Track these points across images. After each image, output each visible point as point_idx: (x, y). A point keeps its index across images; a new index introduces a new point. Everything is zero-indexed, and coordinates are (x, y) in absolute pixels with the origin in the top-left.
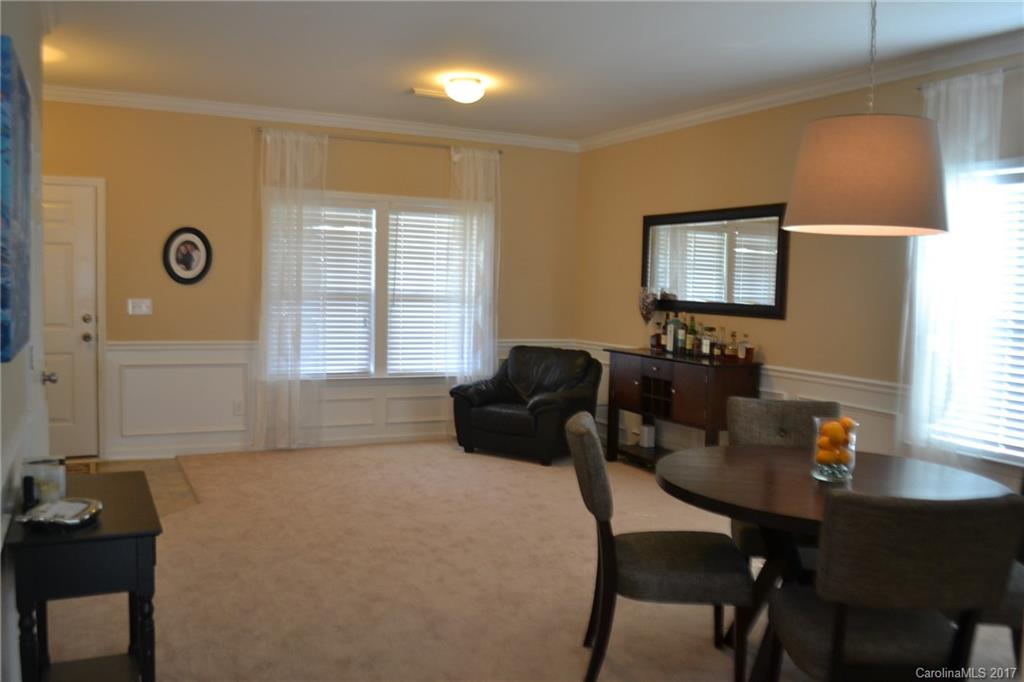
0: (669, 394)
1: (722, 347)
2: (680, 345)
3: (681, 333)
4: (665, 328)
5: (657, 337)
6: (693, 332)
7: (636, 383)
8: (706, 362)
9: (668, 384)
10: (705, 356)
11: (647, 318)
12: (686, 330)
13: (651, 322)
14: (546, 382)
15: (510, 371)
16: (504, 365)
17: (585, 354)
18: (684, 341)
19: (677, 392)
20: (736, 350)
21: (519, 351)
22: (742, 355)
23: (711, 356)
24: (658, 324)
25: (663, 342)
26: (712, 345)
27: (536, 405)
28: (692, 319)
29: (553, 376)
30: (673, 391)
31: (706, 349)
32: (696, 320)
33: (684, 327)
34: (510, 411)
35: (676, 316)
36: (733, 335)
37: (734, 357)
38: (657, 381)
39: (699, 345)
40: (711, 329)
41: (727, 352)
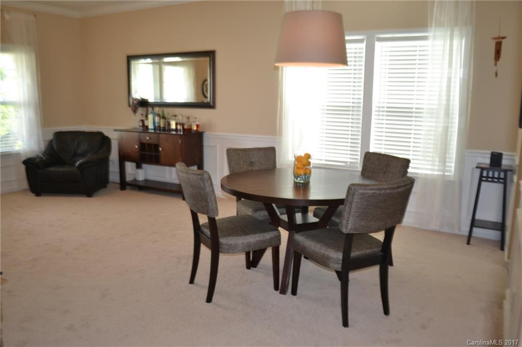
0: (158, 151)
1: (183, 125)
2: (157, 125)
3: (157, 119)
4: (147, 116)
5: (143, 121)
6: (164, 118)
7: (137, 147)
8: (174, 133)
9: (157, 146)
10: (173, 130)
11: (135, 111)
12: (160, 117)
13: (137, 114)
14: (79, 151)
15: (55, 146)
16: (50, 144)
17: (100, 134)
18: (159, 123)
19: (163, 149)
20: (191, 126)
21: (59, 135)
22: (195, 128)
23: (176, 130)
24: (142, 115)
25: (146, 124)
26: (176, 124)
27: (80, 165)
28: (163, 111)
29: (84, 147)
30: (161, 149)
31: (173, 126)
32: (165, 112)
33: (158, 115)
34: (64, 169)
35: (153, 110)
36: (188, 118)
37: (190, 130)
38: (149, 145)
39: (169, 124)
40: (175, 116)
41: (186, 127)
